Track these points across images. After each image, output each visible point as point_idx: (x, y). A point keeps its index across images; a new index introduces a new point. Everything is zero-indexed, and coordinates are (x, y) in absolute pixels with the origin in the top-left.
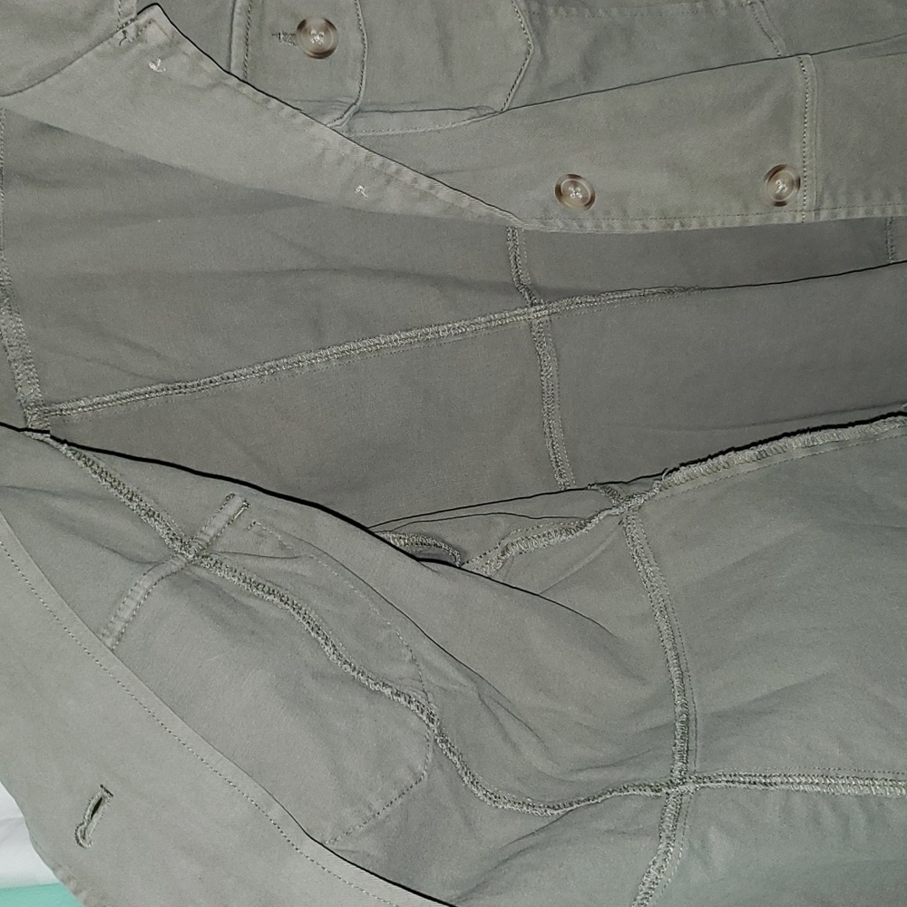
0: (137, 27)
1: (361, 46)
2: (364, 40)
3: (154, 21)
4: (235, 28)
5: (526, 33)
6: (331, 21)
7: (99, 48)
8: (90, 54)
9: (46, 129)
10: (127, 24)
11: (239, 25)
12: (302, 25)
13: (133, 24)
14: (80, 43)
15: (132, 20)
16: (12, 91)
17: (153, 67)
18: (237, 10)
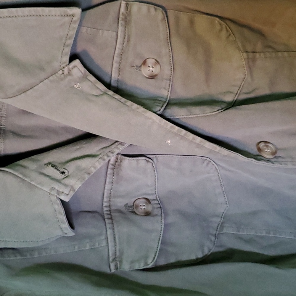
0: (69, 69)
1: (170, 72)
2: (172, 69)
3: (76, 66)
4: (114, 63)
5: (245, 69)
6: (158, 60)
7: (51, 78)
8: (46, 81)
9: (25, 112)
10: (64, 68)
11: (116, 62)
12: (144, 63)
13: (66, 68)
14: (43, 76)
15: (67, 66)
16: (11, 96)
17: (75, 86)
18: (116, 55)
